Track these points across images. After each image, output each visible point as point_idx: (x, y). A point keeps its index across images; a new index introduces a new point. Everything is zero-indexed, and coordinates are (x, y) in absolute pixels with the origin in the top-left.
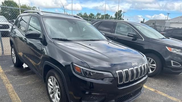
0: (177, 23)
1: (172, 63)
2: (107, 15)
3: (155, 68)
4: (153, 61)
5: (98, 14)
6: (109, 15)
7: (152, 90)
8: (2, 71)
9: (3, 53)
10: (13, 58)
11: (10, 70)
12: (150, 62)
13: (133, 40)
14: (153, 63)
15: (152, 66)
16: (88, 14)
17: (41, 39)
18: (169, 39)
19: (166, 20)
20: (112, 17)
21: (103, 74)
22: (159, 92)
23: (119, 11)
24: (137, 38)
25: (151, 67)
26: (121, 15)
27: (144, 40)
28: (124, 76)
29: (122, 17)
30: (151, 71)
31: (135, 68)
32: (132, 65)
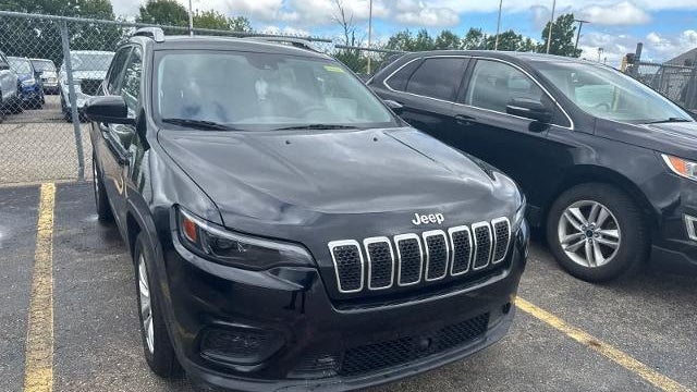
1: (690, 228)
2: (506, 35)
3: (618, 244)
4: (610, 218)
5: (474, 34)
6: (520, 37)
7: (580, 337)
8: (52, 231)
9: (81, 175)
11: (74, 231)
12: (596, 221)
13: (532, 127)
14: (608, 224)
15: (605, 237)
16: (434, 36)
20: (529, 41)
21: (277, 251)
22: (609, 350)
23: (560, 20)
24: (550, 119)
25: (600, 239)
26: (571, 34)
27: (572, 128)
28: (362, 261)
29: (574, 40)
30: (600, 260)
31: (426, 235)
32: (414, 221)
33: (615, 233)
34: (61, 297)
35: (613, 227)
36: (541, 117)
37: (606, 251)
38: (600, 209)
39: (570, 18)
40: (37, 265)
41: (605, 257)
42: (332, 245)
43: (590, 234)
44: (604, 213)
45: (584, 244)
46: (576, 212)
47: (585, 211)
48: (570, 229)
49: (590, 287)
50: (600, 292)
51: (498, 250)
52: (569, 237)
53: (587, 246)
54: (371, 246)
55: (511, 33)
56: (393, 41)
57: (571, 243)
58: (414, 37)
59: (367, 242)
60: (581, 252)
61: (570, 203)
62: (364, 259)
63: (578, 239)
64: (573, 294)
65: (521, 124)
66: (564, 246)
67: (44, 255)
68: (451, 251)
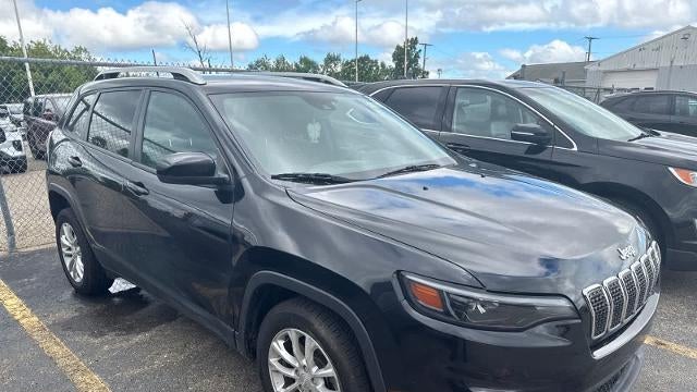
0: (629, 70)
2: (364, 60)
5: (331, 60)
6: (376, 62)
8: (36, 319)
9: (12, 245)
10: (68, 261)
11: (65, 315)
16: (292, 60)
17: (220, 183)
18: (658, 135)
19: (585, 64)
21: (533, 306)
22: (673, 346)
23: (406, 43)
26: (417, 56)
27: (575, 149)
29: (420, 62)
31: (632, 268)
32: (622, 257)
39: (414, 42)
42: (587, 293)
54: (608, 285)
55: (367, 58)
56: (252, 69)
59: (606, 283)
62: (610, 301)
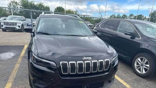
2: (140, 16)
3: (149, 68)
5: (131, 15)
6: (143, 16)
8: (23, 55)
12: (144, 62)
14: (147, 63)
15: (146, 66)
16: (121, 15)
20: (145, 17)
23: (154, 12)
24: (135, 36)
25: (144, 67)
27: (140, 39)
28: (68, 67)
30: (144, 72)
31: (85, 62)
32: (83, 59)
33: (148, 66)
34: (19, 69)
35: (148, 64)
36: (133, 36)
37: (146, 70)
38: (145, 59)
40: (18, 62)
41: (145, 71)
42: (61, 63)
43: (142, 65)
44: (146, 60)
45: (141, 67)
46: (139, 60)
47: (142, 59)
48: (138, 64)
49: (141, 78)
50: (143, 80)
51: (106, 67)
52: (137, 65)
53: (141, 68)
54: (71, 63)
56: (111, 17)
57: (138, 67)
58: (116, 15)
59: (70, 62)
60: (140, 70)
61: (138, 57)
62: (69, 66)
63: (139, 66)
64: (136, 80)
65: (129, 37)
66: (136, 68)
67: (20, 60)
68: (92, 66)
